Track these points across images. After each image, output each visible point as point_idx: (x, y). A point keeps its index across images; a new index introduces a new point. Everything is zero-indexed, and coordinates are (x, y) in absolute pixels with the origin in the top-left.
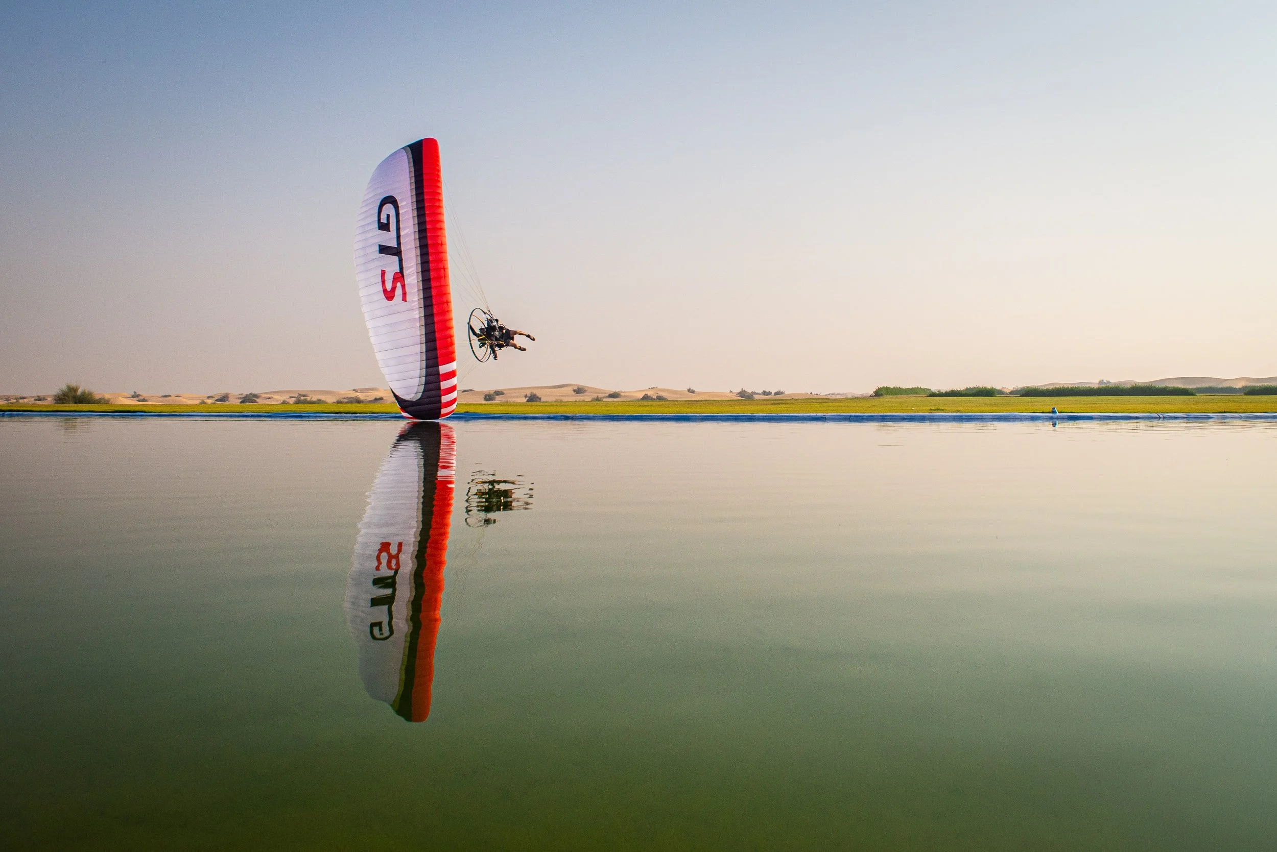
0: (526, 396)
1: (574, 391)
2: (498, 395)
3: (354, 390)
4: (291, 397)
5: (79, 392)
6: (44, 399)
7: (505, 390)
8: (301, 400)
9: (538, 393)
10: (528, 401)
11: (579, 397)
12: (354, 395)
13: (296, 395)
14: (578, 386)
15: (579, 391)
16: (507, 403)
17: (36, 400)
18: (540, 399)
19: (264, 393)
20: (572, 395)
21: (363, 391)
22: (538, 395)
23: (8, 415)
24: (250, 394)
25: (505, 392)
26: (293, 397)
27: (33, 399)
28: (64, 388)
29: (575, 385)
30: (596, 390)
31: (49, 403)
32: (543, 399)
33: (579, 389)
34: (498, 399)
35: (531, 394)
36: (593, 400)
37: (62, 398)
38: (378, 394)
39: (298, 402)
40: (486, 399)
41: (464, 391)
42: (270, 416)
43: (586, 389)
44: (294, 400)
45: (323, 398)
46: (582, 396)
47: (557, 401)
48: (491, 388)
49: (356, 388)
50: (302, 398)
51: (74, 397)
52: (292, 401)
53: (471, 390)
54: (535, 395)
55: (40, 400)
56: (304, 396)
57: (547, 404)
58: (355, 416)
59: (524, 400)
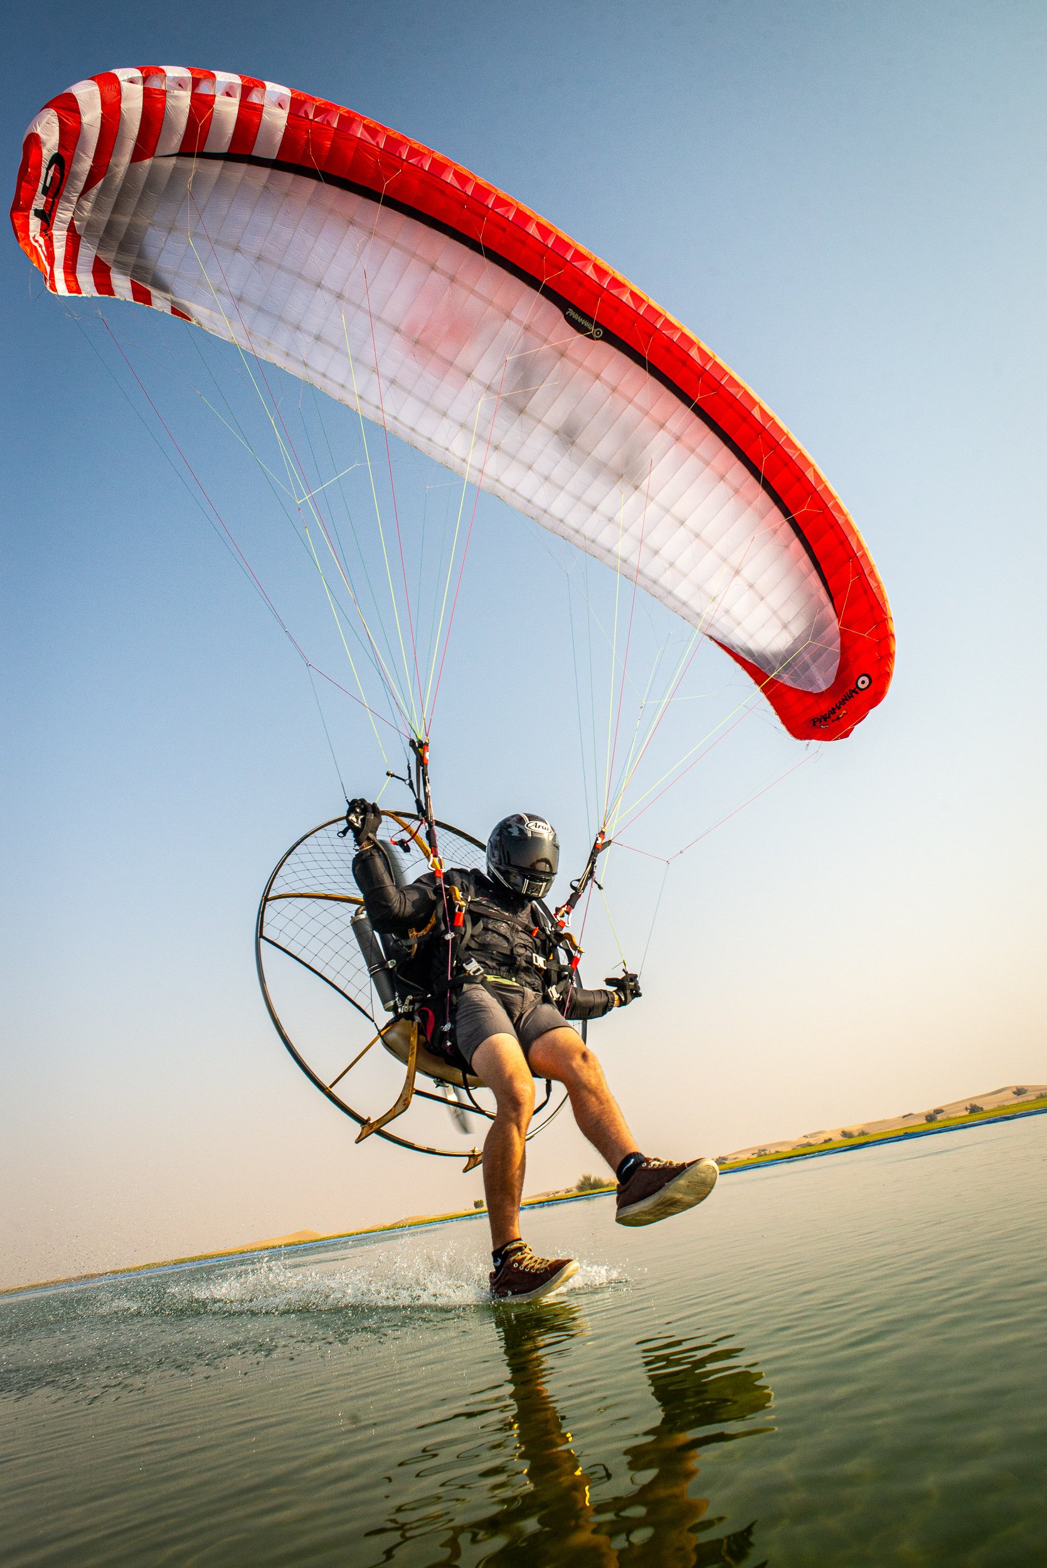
0: (966, 1109)
1: (1014, 1093)
2: (938, 1113)
3: (804, 1136)
4: (753, 1154)
5: (592, 1181)
6: (571, 1191)
7: (943, 1107)
8: (761, 1152)
9: (978, 1103)
10: (970, 1113)
11: (1021, 1099)
12: (805, 1141)
13: (757, 1151)
14: (1017, 1087)
15: (1019, 1092)
16: (949, 1119)
17: (566, 1193)
18: (982, 1109)
19: (731, 1155)
20: (1012, 1099)
21: (812, 1135)
22: (978, 1105)
23: (546, 1205)
24: (720, 1157)
25: (943, 1109)
26: (755, 1154)
27: (564, 1192)
28: (582, 1178)
29: (1013, 1087)
30: (1036, 1089)
31: (575, 1192)
32: (985, 1108)
33: (1018, 1090)
34: (939, 1117)
35: (971, 1105)
36: (1038, 1098)
37: (581, 1188)
38: (826, 1136)
39: (760, 1156)
40: (927, 1119)
41: (904, 1117)
42: (734, 1171)
43: (1026, 1088)
44: (756, 1155)
45: (779, 1149)
46: (1026, 1096)
47: (999, 1107)
48: (929, 1108)
49: (805, 1134)
50: (762, 1153)
51: (590, 1184)
52: (755, 1156)
53: (910, 1114)
54: (975, 1106)
55: (568, 1192)
56: (763, 1150)
57: (987, 1112)
58: (804, 1156)
59: (967, 1113)
